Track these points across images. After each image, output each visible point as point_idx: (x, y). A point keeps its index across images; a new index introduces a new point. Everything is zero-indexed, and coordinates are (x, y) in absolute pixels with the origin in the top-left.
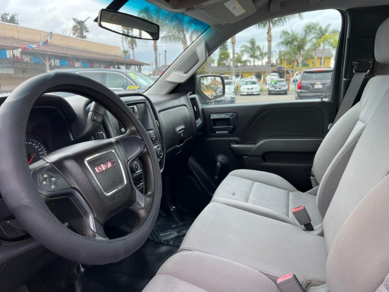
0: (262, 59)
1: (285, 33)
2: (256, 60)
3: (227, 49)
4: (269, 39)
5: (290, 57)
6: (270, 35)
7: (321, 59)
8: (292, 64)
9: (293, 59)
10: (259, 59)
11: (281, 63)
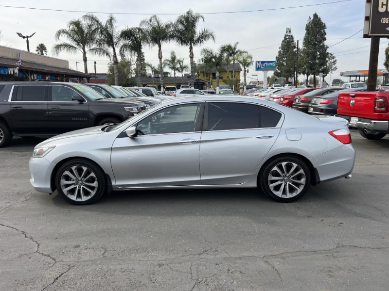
0: (182, 71)
1: (205, 51)
2: (176, 72)
3: (144, 60)
4: (191, 56)
5: (207, 70)
6: (192, 53)
7: (232, 72)
8: (208, 77)
9: (209, 72)
10: (179, 71)
11: (199, 75)
